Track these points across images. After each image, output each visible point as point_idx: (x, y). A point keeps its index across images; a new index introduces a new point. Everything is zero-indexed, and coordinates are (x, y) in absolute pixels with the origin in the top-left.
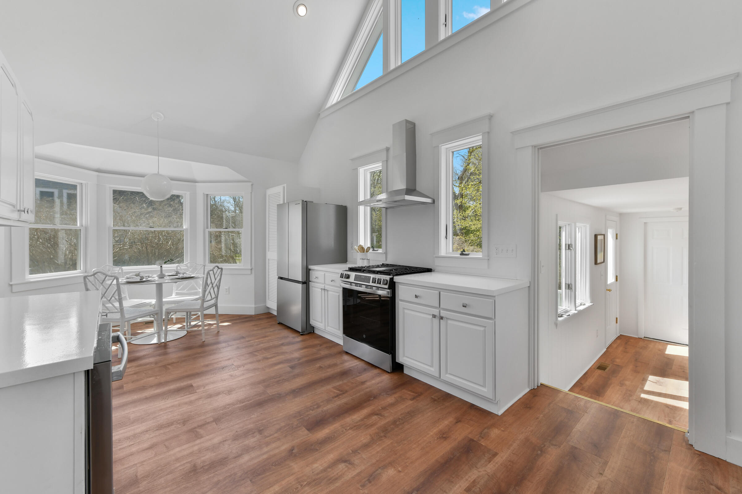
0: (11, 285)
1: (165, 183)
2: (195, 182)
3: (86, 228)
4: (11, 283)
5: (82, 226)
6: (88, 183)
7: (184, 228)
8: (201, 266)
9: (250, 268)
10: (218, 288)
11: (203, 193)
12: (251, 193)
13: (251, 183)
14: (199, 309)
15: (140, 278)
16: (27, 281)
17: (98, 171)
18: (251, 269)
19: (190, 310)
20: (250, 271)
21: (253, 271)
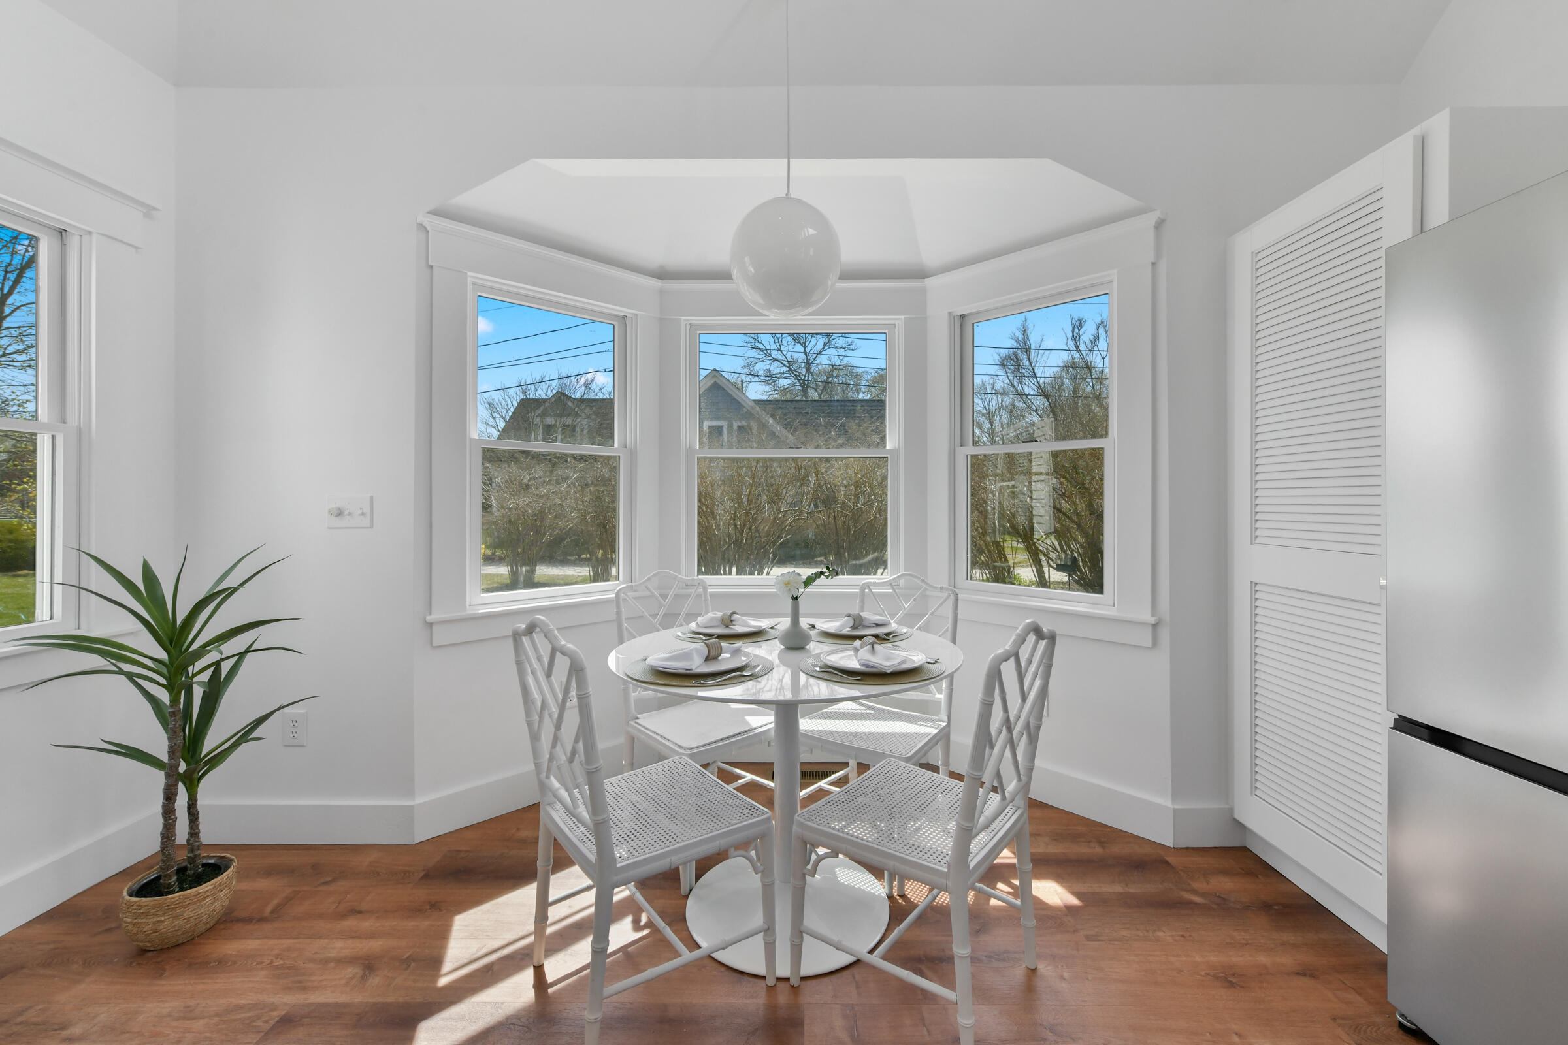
0: (430, 625)
1: (812, 231)
2: (921, 274)
3: (632, 454)
4: (429, 618)
5: (626, 447)
6: (636, 315)
7: (888, 447)
8: (945, 595)
9: (1152, 620)
10: (1033, 740)
11: (950, 313)
12: (1153, 264)
13: (1151, 219)
14: (946, 875)
15: (706, 652)
16: (470, 611)
17: (662, 274)
18: (1155, 626)
19: (900, 867)
20: (1149, 630)
21: (1165, 635)
